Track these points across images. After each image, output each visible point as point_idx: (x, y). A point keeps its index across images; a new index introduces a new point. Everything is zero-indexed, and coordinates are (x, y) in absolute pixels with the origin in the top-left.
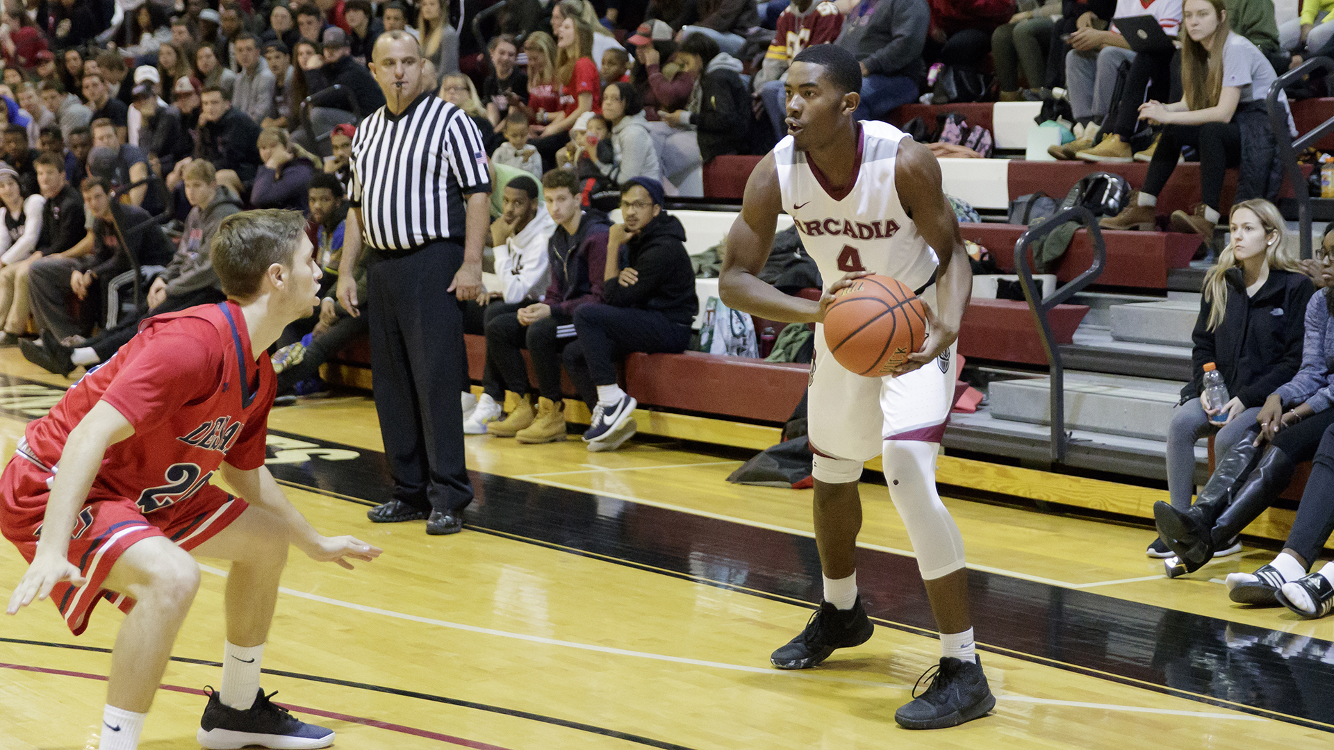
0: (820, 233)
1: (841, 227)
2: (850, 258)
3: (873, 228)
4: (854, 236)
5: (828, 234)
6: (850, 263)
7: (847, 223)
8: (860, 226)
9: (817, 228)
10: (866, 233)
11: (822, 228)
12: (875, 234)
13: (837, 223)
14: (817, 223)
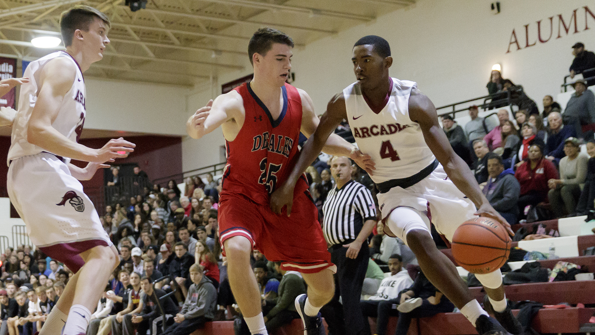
0: (369, 136)
1: (379, 130)
2: (387, 147)
3: (397, 126)
4: (387, 133)
5: (373, 136)
6: (387, 152)
7: (382, 127)
8: (389, 126)
9: (367, 132)
10: (393, 129)
11: (369, 132)
12: (398, 129)
13: (377, 127)
14: (366, 128)
